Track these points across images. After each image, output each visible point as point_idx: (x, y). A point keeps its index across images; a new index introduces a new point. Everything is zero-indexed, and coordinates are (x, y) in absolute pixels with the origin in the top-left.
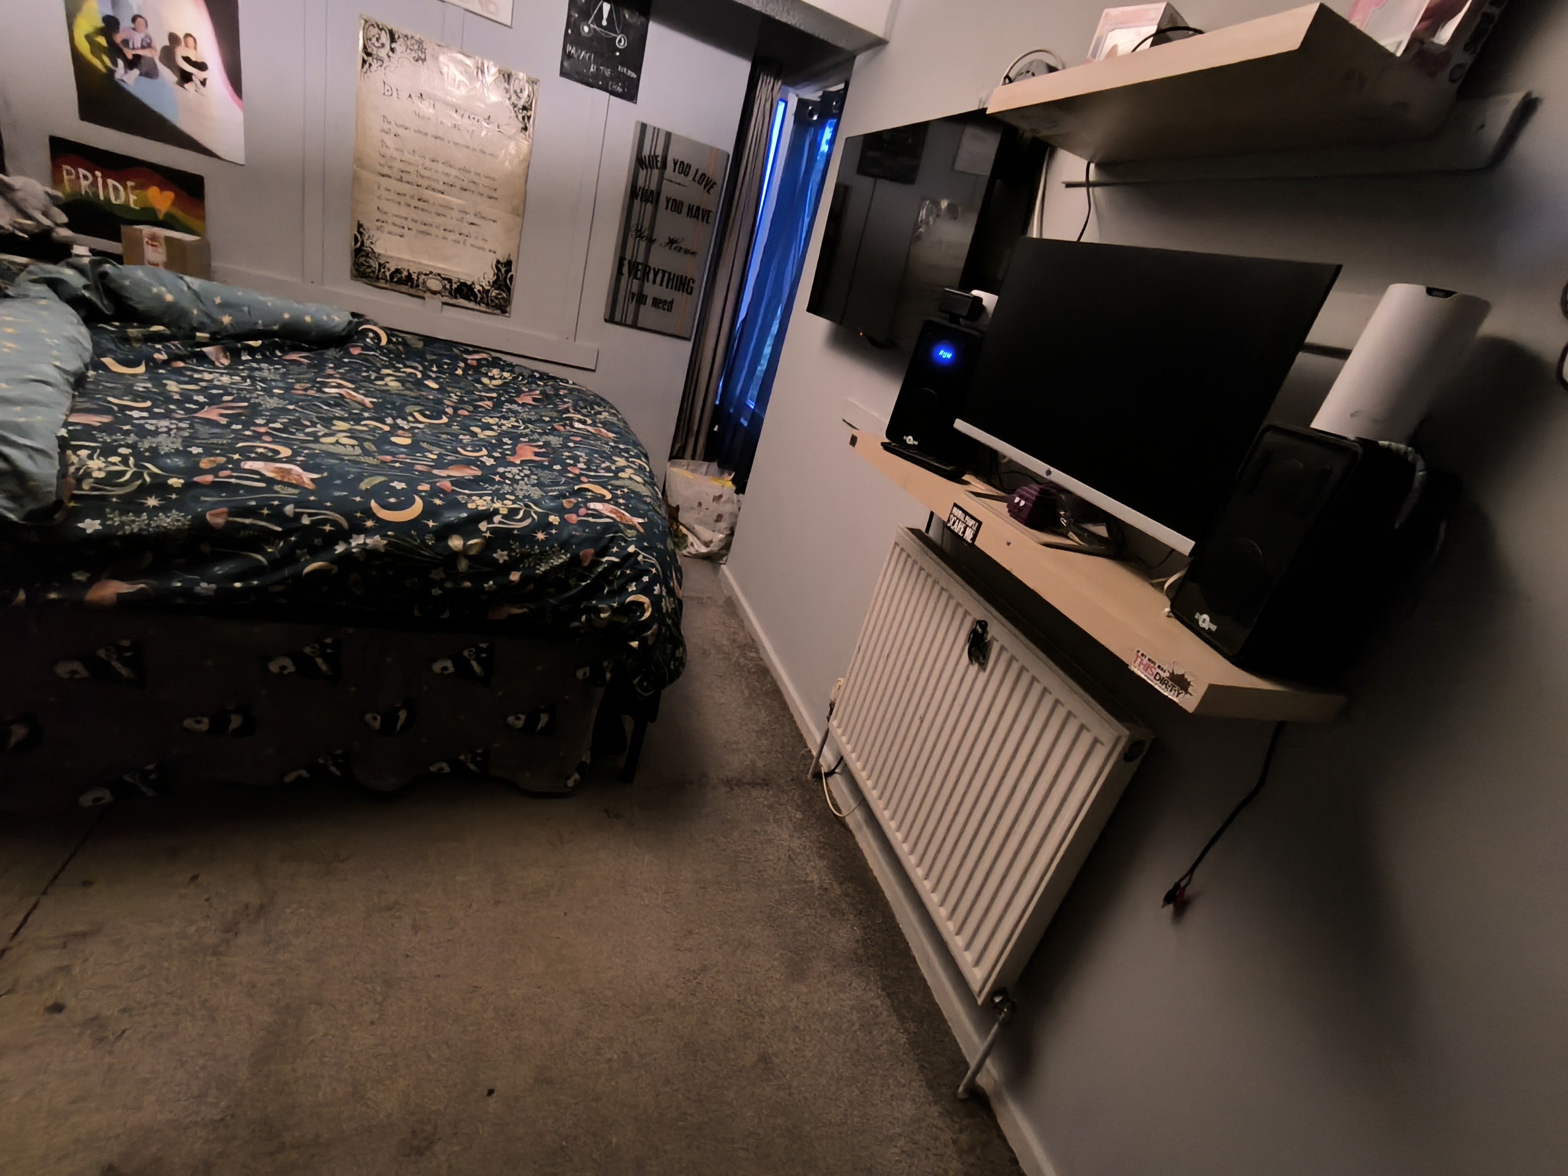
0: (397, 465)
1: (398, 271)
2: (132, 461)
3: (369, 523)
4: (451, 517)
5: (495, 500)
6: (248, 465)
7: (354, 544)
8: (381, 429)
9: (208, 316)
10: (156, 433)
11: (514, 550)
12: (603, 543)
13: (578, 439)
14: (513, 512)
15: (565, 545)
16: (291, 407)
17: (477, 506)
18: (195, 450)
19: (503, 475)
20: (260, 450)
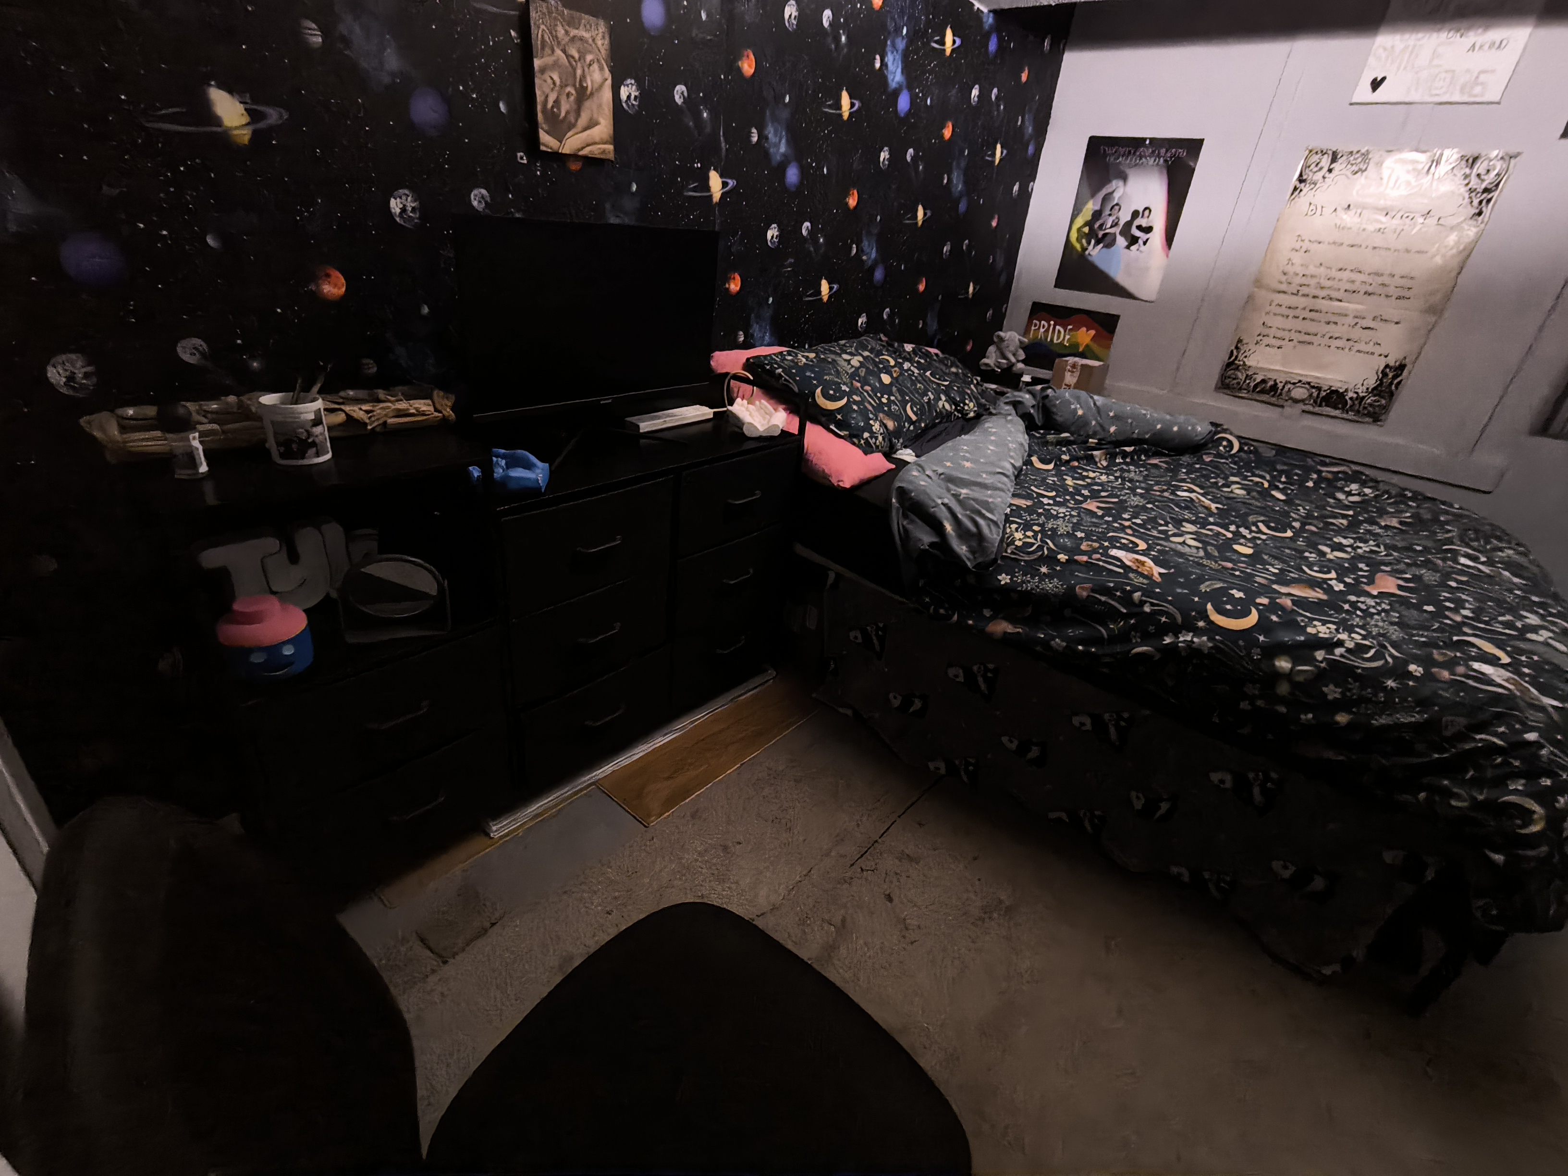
0: (1237, 573)
1: (1263, 381)
2: (1039, 536)
3: (1201, 624)
4: (1286, 637)
5: (1341, 631)
6: (1114, 552)
7: (1181, 639)
8: (1224, 535)
9: (1101, 426)
10: (1056, 517)
11: (1350, 690)
12: (1482, 716)
13: (1464, 579)
14: (1360, 649)
15: (1423, 703)
16: (1150, 506)
17: (1319, 632)
18: (1080, 534)
19: (1353, 604)
20: (1123, 541)
